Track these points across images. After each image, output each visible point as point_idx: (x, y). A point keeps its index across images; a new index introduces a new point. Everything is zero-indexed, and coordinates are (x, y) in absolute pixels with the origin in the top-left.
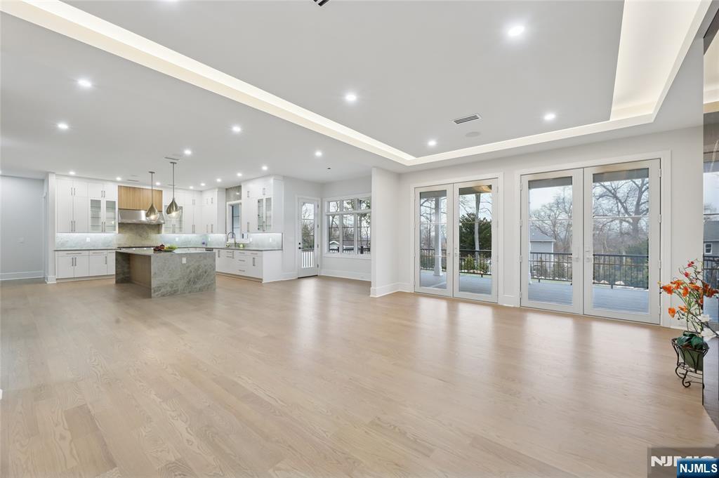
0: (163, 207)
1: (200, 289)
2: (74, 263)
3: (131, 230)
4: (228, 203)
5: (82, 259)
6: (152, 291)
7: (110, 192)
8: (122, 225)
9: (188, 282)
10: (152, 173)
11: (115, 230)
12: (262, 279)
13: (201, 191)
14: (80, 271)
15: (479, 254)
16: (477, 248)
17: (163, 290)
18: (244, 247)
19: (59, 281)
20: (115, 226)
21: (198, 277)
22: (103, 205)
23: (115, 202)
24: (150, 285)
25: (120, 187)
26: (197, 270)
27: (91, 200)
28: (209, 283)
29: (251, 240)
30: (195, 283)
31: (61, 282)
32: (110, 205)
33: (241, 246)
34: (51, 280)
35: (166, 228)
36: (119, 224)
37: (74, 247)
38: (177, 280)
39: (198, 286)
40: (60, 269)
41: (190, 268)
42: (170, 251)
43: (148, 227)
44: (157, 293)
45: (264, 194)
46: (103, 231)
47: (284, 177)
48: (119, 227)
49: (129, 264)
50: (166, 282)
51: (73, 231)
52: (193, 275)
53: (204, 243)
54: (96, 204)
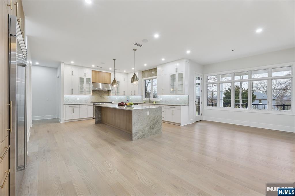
0: (111, 81)
1: (155, 133)
2: (73, 112)
3: (97, 93)
4: (143, 79)
5: (76, 109)
6: (133, 136)
7: (88, 74)
8: (94, 91)
9: (150, 128)
10: (114, 60)
11: (90, 94)
12: (180, 124)
13: (127, 74)
14: (76, 116)
15: (242, 106)
16: (241, 102)
17: (138, 135)
18: (156, 103)
19: (66, 121)
20: (90, 92)
21: (154, 125)
22: (85, 81)
23: (90, 79)
24: (132, 132)
25: (92, 71)
26: (154, 119)
27: (80, 78)
28: (159, 128)
29: (161, 99)
30: (153, 128)
31: (67, 122)
32: (88, 80)
33: (154, 102)
34: (62, 121)
35: (112, 92)
36: (92, 90)
37: (72, 103)
38: (145, 127)
39: (154, 130)
40: (66, 115)
41: (151, 119)
42: (130, 106)
43: (104, 92)
44: (135, 137)
45: (176, 71)
46: (85, 94)
47: (189, 60)
48: (92, 92)
49: (101, 112)
50: (140, 129)
51: (72, 94)
52: (152, 123)
53: (128, 101)
54: (82, 80)
